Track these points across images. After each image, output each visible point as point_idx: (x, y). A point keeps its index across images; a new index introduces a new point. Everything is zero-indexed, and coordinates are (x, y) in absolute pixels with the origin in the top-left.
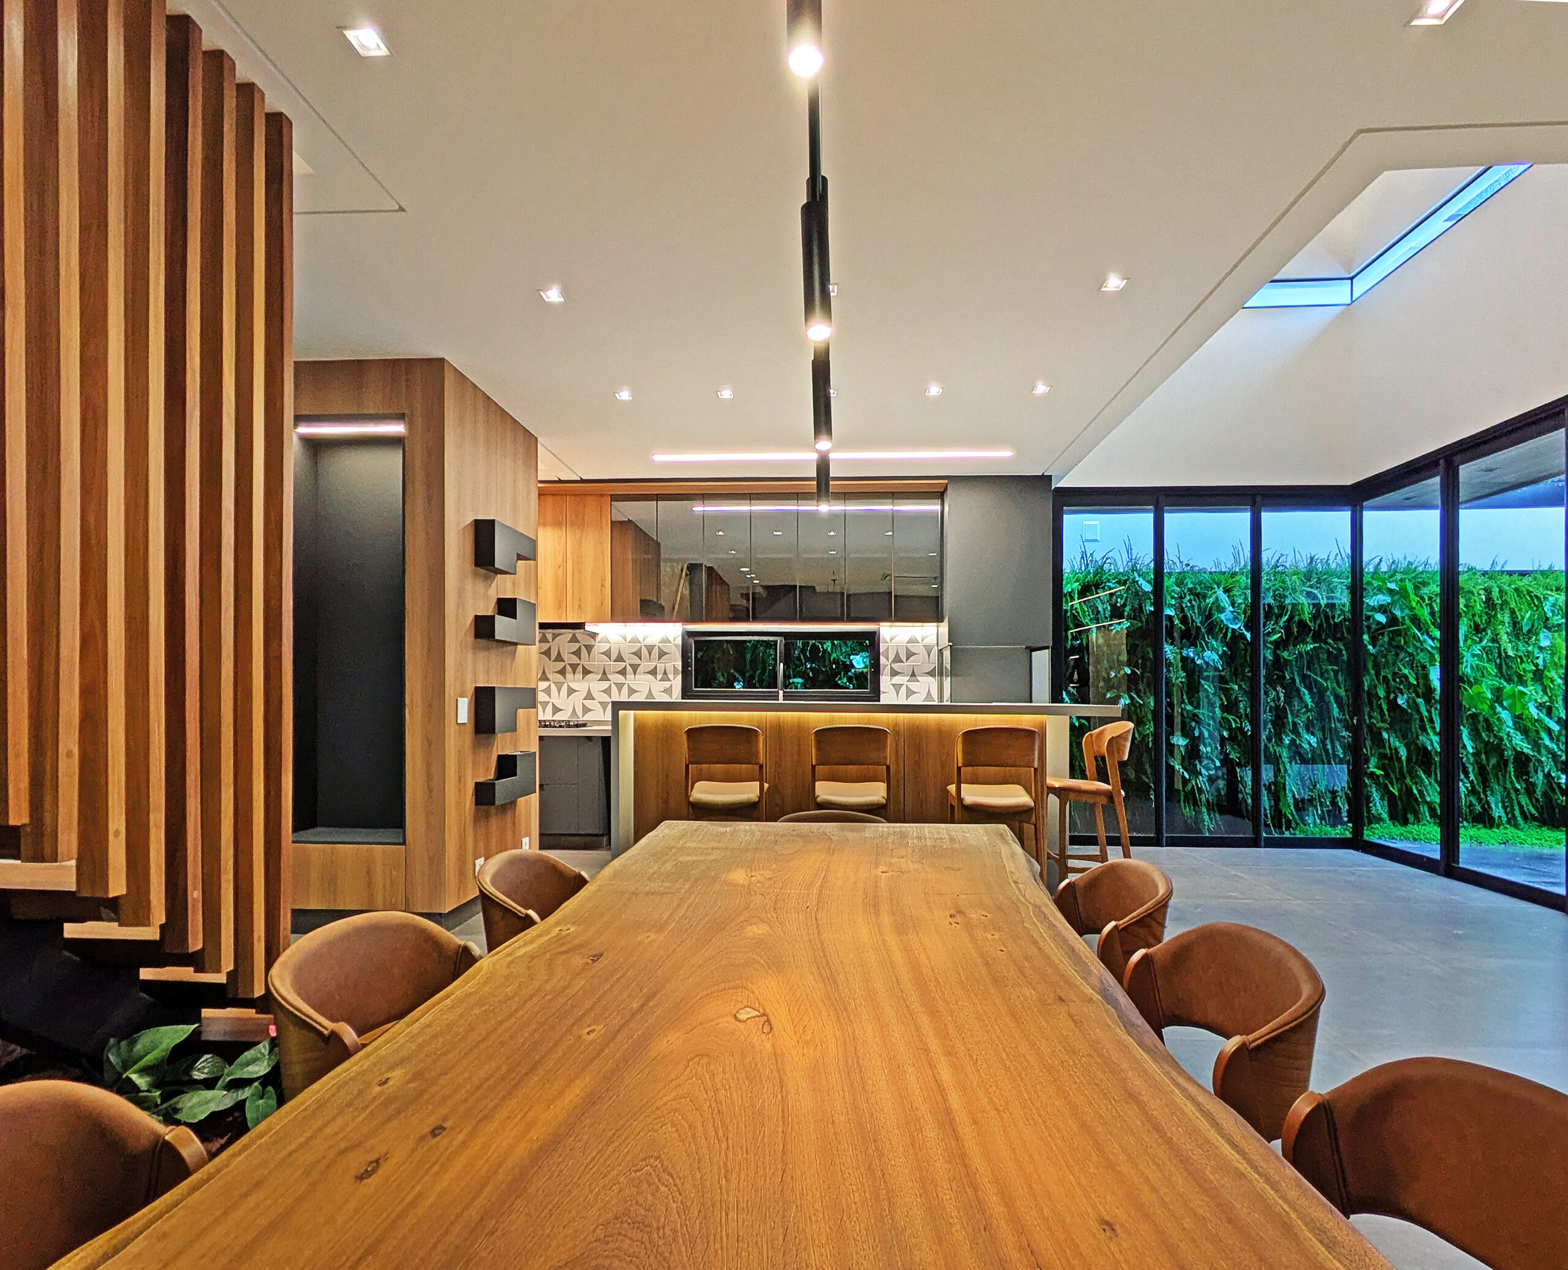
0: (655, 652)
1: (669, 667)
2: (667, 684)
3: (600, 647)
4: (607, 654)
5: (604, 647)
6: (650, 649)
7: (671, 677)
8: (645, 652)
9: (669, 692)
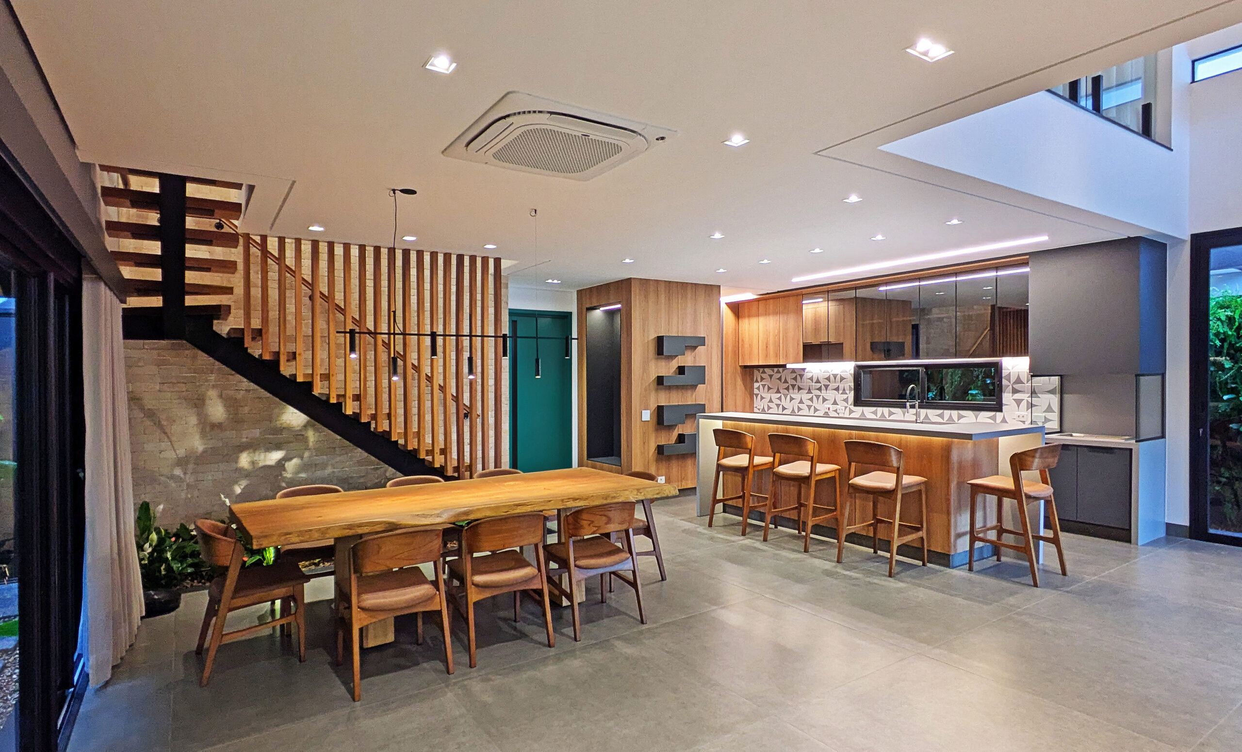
0: (838, 378)
1: (847, 386)
2: (845, 396)
3: (807, 375)
4: (811, 379)
5: (810, 375)
6: (835, 376)
7: (848, 392)
8: (832, 378)
9: (846, 400)
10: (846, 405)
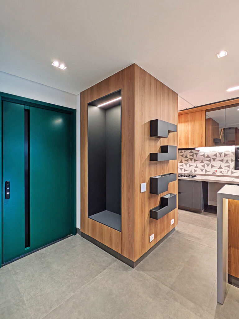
0: (223, 155)
1: (229, 159)
2: (228, 164)
3: (201, 153)
4: (204, 155)
5: (203, 154)
6: (220, 154)
7: (230, 162)
8: (218, 155)
9: (229, 167)
10: (229, 169)
